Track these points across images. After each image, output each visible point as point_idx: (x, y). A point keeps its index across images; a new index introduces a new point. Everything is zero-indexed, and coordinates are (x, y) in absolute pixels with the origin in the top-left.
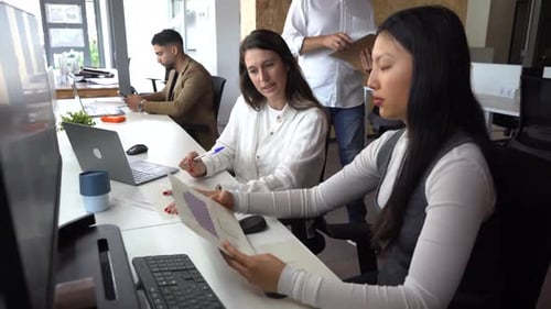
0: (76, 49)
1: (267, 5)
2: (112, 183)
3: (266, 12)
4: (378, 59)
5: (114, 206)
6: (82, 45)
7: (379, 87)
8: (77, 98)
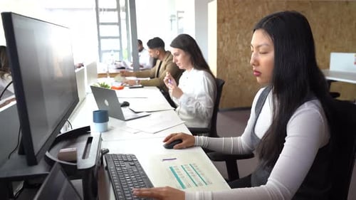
0: (115, 51)
1: (224, 21)
2: (110, 118)
3: (223, 25)
4: (258, 47)
5: (111, 130)
6: (119, 49)
7: (258, 64)
8: (109, 77)
